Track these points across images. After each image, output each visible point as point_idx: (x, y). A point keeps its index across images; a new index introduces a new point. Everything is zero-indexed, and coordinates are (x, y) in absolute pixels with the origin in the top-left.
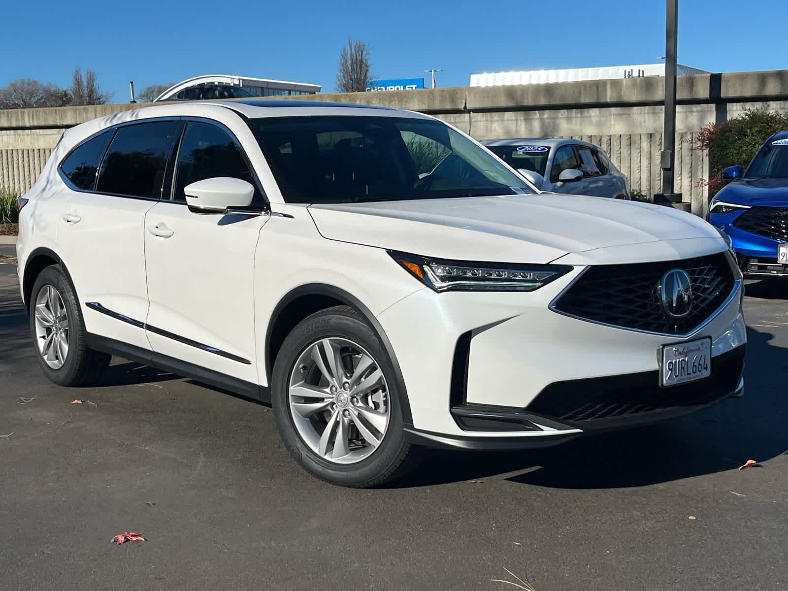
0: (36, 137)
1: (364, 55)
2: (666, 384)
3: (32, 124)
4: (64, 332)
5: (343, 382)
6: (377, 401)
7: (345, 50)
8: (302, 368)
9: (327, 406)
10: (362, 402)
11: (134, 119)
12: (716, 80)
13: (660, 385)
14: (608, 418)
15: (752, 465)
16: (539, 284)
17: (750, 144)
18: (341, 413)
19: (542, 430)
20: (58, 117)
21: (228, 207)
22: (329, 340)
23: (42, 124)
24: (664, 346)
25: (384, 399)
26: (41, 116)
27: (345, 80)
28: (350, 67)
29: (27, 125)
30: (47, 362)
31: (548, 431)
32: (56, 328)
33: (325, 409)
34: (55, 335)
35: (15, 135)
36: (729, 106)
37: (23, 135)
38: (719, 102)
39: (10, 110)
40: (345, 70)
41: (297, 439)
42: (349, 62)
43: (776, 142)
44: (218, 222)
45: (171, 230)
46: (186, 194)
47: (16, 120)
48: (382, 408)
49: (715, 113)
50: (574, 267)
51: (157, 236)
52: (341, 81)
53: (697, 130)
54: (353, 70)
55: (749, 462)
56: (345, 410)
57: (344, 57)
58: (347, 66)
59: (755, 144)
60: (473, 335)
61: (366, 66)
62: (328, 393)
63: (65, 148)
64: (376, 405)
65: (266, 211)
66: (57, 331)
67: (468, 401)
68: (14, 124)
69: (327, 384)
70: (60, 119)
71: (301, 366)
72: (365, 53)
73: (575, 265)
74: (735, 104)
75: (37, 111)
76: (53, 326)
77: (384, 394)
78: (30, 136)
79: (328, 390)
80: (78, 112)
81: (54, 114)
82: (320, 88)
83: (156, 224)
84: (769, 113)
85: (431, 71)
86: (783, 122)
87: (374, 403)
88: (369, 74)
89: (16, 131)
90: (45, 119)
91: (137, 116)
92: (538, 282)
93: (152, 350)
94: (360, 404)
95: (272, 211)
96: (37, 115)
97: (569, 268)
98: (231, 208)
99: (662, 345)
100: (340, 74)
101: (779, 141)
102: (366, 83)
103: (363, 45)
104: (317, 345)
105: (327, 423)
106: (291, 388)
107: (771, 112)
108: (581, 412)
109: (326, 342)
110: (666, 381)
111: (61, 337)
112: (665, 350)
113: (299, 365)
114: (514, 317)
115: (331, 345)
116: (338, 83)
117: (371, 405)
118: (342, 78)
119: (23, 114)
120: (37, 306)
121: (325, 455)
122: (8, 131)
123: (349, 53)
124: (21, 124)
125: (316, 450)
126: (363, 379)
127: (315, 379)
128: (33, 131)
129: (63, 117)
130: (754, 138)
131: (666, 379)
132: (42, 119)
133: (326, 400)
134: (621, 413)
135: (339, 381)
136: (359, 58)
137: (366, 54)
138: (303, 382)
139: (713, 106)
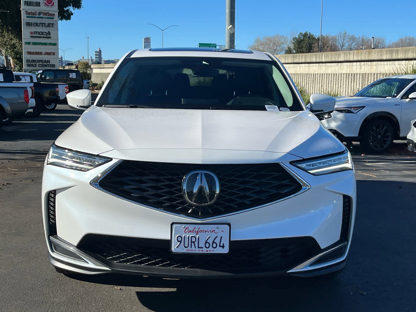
0: (327, 67)
2: (174, 251)
3: (325, 61)
20: (337, 57)
23: (330, 60)
24: (173, 223)
26: (330, 56)
29: (323, 61)
35: (318, 66)
37: (322, 66)
39: (316, 53)
47: (319, 59)
50: (113, 159)
68: (318, 61)
70: (337, 58)
75: (328, 53)
78: (324, 67)
80: (346, 54)
81: (335, 55)
89: (319, 64)
90: (331, 58)
96: (328, 56)
97: (110, 160)
110: (174, 248)
112: (174, 226)
119: (322, 55)
122: (316, 64)
124: (320, 61)
128: (326, 64)
129: (339, 56)
132: (330, 57)
134: (141, 263)
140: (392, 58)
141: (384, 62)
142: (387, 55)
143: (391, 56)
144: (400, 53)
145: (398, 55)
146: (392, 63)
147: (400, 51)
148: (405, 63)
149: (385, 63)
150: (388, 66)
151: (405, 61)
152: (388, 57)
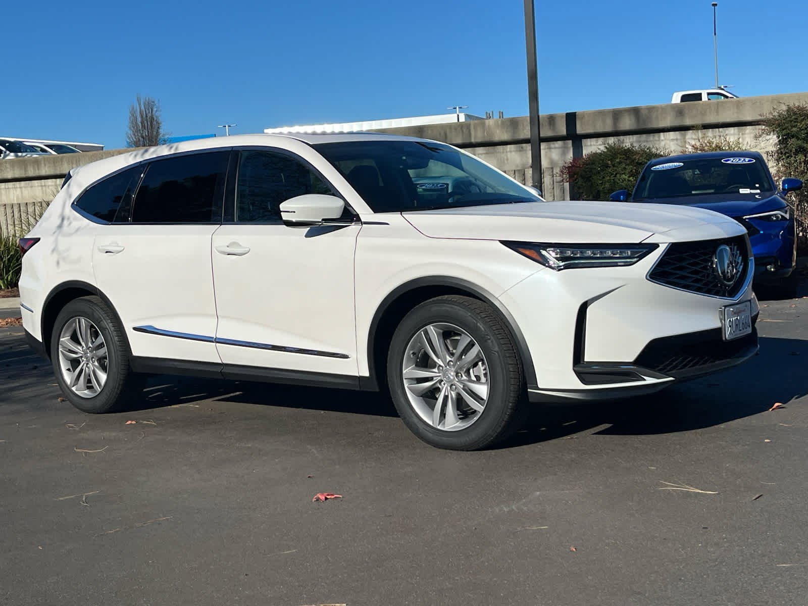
1: (154, 112)
2: (728, 338)
4: (97, 360)
5: (448, 361)
6: (479, 375)
7: (133, 108)
8: (412, 353)
9: (436, 383)
10: (466, 376)
11: (172, 152)
12: (571, 118)
13: (724, 339)
14: (687, 368)
15: (778, 407)
16: (635, 260)
17: (612, 174)
18: (449, 388)
19: (645, 380)
21: (323, 220)
22: (432, 326)
24: (725, 306)
25: (484, 372)
27: (135, 138)
28: (140, 124)
30: (77, 392)
31: (650, 381)
32: (87, 358)
33: (434, 387)
34: (85, 365)
36: (584, 141)
38: (575, 138)
40: (135, 128)
41: (413, 415)
42: (139, 119)
43: (654, 167)
44: (305, 234)
45: (247, 248)
46: (281, 210)
48: (483, 379)
49: (572, 149)
50: (660, 245)
51: (229, 254)
52: (131, 139)
53: (561, 164)
54: (143, 126)
55: (777, 404)
56: (452, 385)
57: (133, 113)
58: (136, 123)
59: (616, 174)
60: (588, 304)
61: (158, 123)
62: (436, 373)
63: (80, 186)
64: (478, 378)
65: (356, 221)
66: (88, 361)
67: (586, 360)
69: (434, 365)
71: (411, 352)
72: (155, 109)
73: (661, 243)
74: (589, 139)
76: (81, 357)
77: (483, 368)
79: (436, 370)
82: (103, 147)
83: (227, 245)
84: (626, 146)
85: (225, 126)
86: (639, 153)
87: (475, 376)
88: (161, 131)
91: (177, 149)
92: (634, 258)
93: (221, 362)
94: (464, 378)
95: (362, 221)
97: (655, 246)
98: (325, 220)
99: (724, 306)
100: (130, 132)
101: (657, 167)
102: (158, 140)
103: (153, 102)
104: (422, 332)
105: (437, 399)
106: (404, 372)
107: (627, 145)
108: (668, 365)
109: (431, 329)
110: (728, 336)
111: (94, 365)
112: (726, 310)
113: (408, 352)
114: (620, 287)
115: (434, 330)
116: (128, 140)
117: (474, 378)
118: (133, 136)
120: (61, 339)
121: (439, 425)
123: (138, 110)
125: (430, 423)
126: (463, 357)
127: (424, 362)
130: (615, 168)
131: (728, 334)
133: (434, 379)
135: (444, 360)
136: (150, 115)
137: (156, 111)
138: (414, 366)
139: (570, 142)
140: (27, 175)
141: (7, 183)
142: (13, 170)
143: (23, 172)
144: (43, 165)
145: (38, 169)
146: (26, 184)
147: (43, 162)
148: (53, 184)
149: (10, 185)
150: (16, 191)
151: (54, 180)
152: (18, 174)
